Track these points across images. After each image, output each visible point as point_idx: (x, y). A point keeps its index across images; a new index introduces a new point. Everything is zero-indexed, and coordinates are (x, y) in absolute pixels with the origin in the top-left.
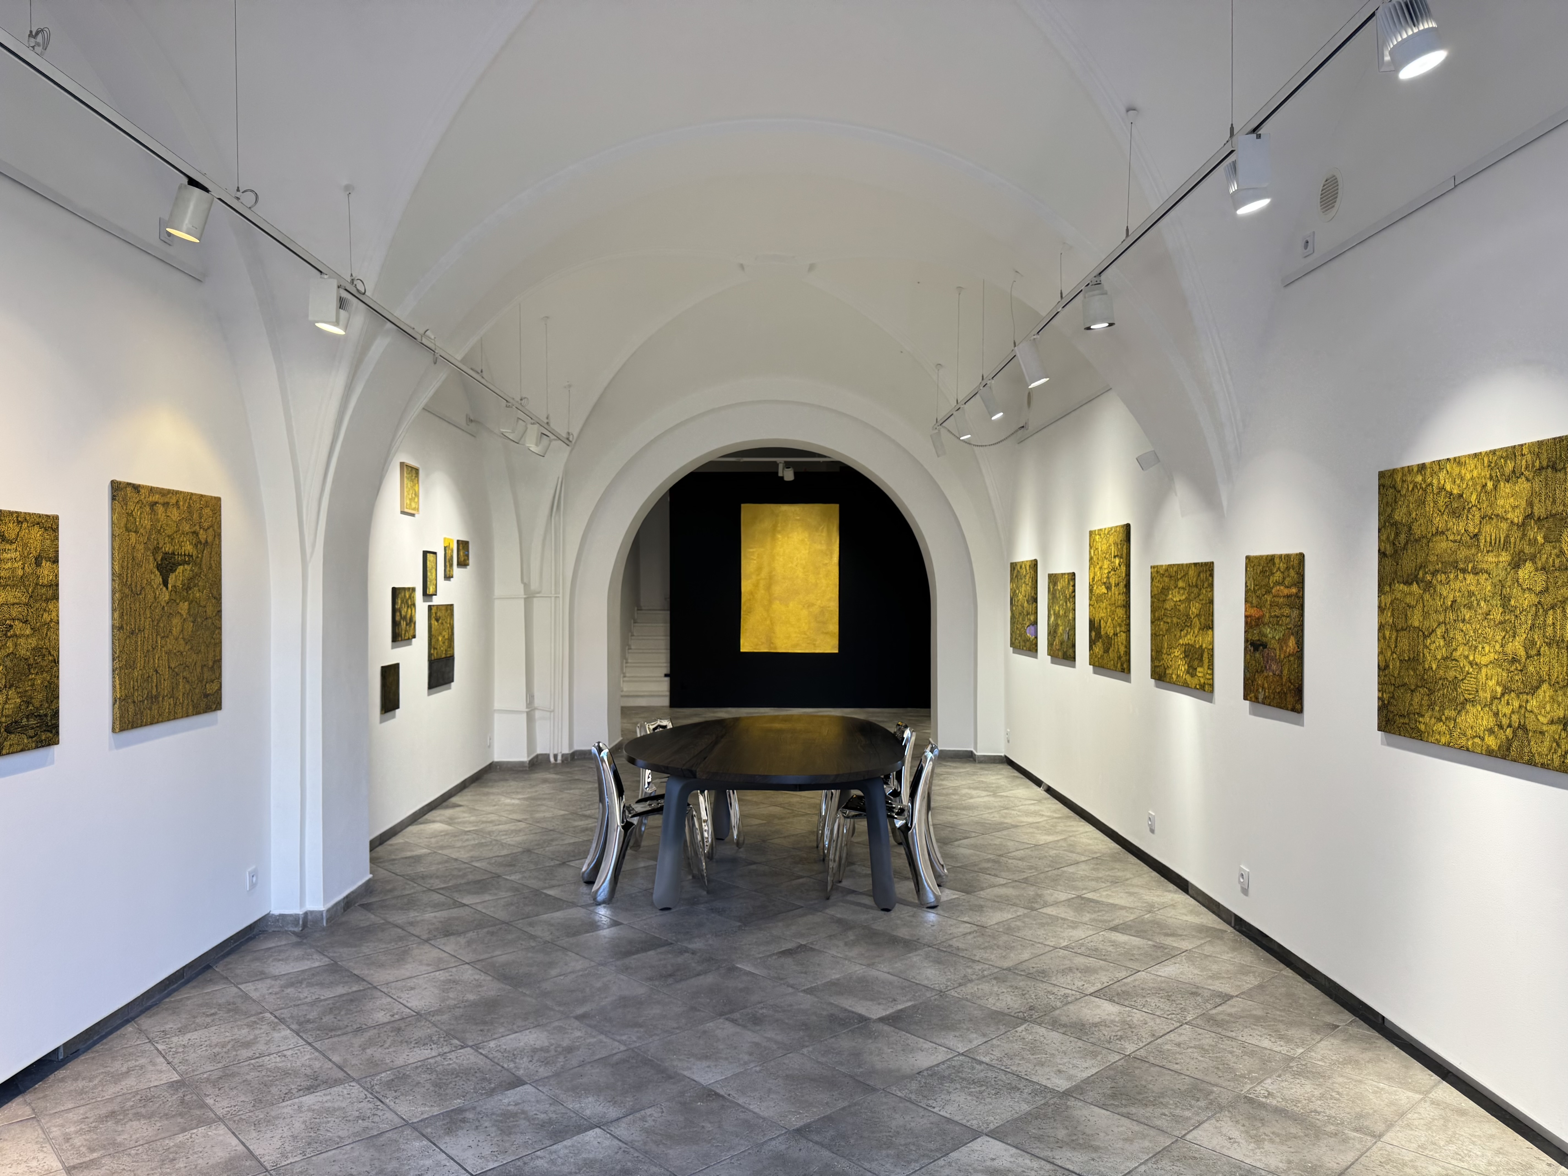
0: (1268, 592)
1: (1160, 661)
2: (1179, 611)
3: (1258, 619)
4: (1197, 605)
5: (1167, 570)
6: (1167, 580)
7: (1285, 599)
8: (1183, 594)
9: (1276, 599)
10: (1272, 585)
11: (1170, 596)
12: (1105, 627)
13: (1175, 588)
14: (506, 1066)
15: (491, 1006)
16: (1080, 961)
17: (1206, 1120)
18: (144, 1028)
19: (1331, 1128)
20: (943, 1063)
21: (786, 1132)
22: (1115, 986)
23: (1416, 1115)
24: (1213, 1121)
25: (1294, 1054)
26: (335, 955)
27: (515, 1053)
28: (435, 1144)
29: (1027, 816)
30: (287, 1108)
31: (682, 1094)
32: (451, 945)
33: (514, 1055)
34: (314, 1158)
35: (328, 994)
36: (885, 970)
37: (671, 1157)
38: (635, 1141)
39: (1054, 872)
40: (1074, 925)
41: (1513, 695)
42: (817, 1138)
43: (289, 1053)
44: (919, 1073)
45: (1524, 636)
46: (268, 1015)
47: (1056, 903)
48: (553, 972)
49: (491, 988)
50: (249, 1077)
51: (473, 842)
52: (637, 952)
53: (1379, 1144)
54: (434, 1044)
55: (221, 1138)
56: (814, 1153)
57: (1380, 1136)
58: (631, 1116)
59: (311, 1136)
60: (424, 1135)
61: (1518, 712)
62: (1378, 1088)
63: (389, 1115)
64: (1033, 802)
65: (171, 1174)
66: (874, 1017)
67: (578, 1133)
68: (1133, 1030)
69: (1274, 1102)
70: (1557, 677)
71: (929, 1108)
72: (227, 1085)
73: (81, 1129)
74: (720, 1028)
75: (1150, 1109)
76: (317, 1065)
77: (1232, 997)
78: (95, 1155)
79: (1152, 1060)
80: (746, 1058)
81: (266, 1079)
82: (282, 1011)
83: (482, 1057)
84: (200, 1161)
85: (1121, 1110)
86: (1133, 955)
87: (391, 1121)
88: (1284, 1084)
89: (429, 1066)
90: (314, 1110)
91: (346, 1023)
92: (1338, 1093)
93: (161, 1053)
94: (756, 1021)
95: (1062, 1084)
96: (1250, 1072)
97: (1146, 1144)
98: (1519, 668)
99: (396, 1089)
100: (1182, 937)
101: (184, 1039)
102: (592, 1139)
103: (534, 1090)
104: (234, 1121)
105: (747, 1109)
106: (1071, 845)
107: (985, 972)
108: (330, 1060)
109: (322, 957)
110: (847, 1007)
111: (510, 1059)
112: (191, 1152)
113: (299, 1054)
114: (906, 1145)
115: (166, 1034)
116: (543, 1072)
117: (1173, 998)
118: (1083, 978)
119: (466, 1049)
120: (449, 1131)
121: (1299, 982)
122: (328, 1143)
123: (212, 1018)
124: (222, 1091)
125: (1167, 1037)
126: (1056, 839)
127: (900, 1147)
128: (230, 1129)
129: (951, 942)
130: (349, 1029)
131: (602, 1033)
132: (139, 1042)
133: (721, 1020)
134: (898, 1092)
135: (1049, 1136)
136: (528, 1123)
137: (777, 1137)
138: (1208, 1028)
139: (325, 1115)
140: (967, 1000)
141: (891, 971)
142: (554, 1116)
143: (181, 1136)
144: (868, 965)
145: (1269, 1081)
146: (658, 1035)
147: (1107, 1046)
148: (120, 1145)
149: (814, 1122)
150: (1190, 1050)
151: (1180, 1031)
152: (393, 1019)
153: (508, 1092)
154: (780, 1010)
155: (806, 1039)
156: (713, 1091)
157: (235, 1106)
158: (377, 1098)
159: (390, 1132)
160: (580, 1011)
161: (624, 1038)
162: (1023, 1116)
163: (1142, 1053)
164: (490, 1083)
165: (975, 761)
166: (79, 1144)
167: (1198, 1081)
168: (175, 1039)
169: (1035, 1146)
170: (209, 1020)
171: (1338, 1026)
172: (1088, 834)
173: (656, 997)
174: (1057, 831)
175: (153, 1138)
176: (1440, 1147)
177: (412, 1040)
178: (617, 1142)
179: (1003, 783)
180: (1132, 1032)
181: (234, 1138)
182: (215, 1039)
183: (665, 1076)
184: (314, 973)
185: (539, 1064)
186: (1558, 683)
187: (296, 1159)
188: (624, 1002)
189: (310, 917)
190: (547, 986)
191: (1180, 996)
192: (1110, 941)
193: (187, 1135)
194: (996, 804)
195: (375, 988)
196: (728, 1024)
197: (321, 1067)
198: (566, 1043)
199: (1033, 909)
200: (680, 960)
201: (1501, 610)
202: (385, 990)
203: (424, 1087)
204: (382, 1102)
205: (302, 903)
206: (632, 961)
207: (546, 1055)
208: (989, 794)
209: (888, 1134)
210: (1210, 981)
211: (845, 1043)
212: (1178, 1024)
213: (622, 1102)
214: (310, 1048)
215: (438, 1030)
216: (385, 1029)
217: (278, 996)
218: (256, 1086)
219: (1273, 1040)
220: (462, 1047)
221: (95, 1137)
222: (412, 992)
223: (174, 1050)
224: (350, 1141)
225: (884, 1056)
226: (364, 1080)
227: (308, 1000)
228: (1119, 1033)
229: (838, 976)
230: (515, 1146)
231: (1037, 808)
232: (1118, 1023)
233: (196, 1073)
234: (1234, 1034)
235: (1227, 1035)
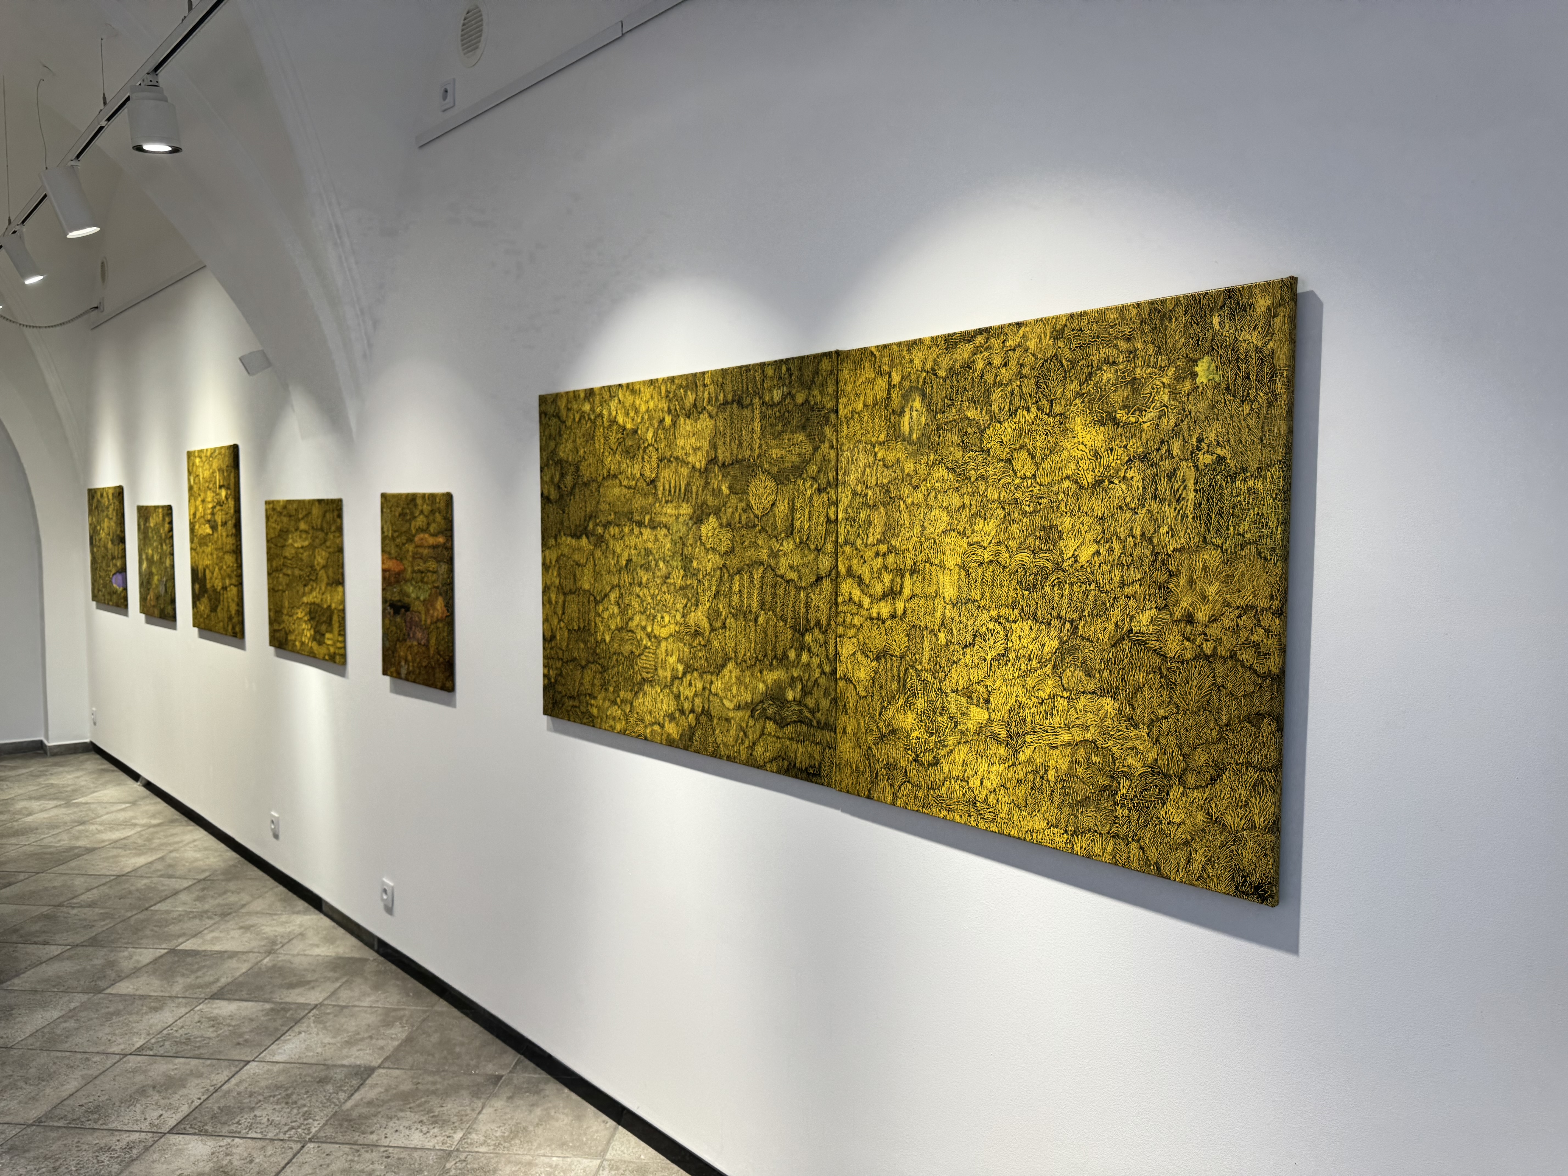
0: (410, 540)
1: (279, 624)
2: (302, 560)
3: (399, 573)
4: (324, 553)
5: (285, 507)
6: (285, 519)
7: (431, 550)
8: (306, 539)
9: (421, 550)
10: (414, 531)
11: (290, 541)
12: (211, 578)
13: (296, 530)
16: (161, 1069)
22: (209, 1104)
25: (451, 1146)
29: (111, 829)
39: (139, 916)
40: (159, 1004)
41: (696, 674)
45: (708, 604)
47: (136, 972)
61: (701, 695)
64: (124, 806)
70: (745, 655)
77: (373, 1070)
86: (241, 1035)
98: (703, 643)
100: (312, 984)
106: (170, 866)
117: (294, 1097)
118: (162, 1102)
126: (150, 859)
138: (340, 1138)
151: (300, 1157)
165: (46, 753)
171: (501, 1077)
172: (196, 843)
174: (153, 846)
179: (83, 783)
186: (745, 661)
191: (303, 1090)
192: (211, 1020)
194: (67, 819)
199: (97, 991)
201: (682, 573)
208: (59, 803)
210: (345, 1051)
212: (299, 1146)
219: (425, 1129)
231: (129, 814)
234: (375, 1138)
235: (366, 1142)
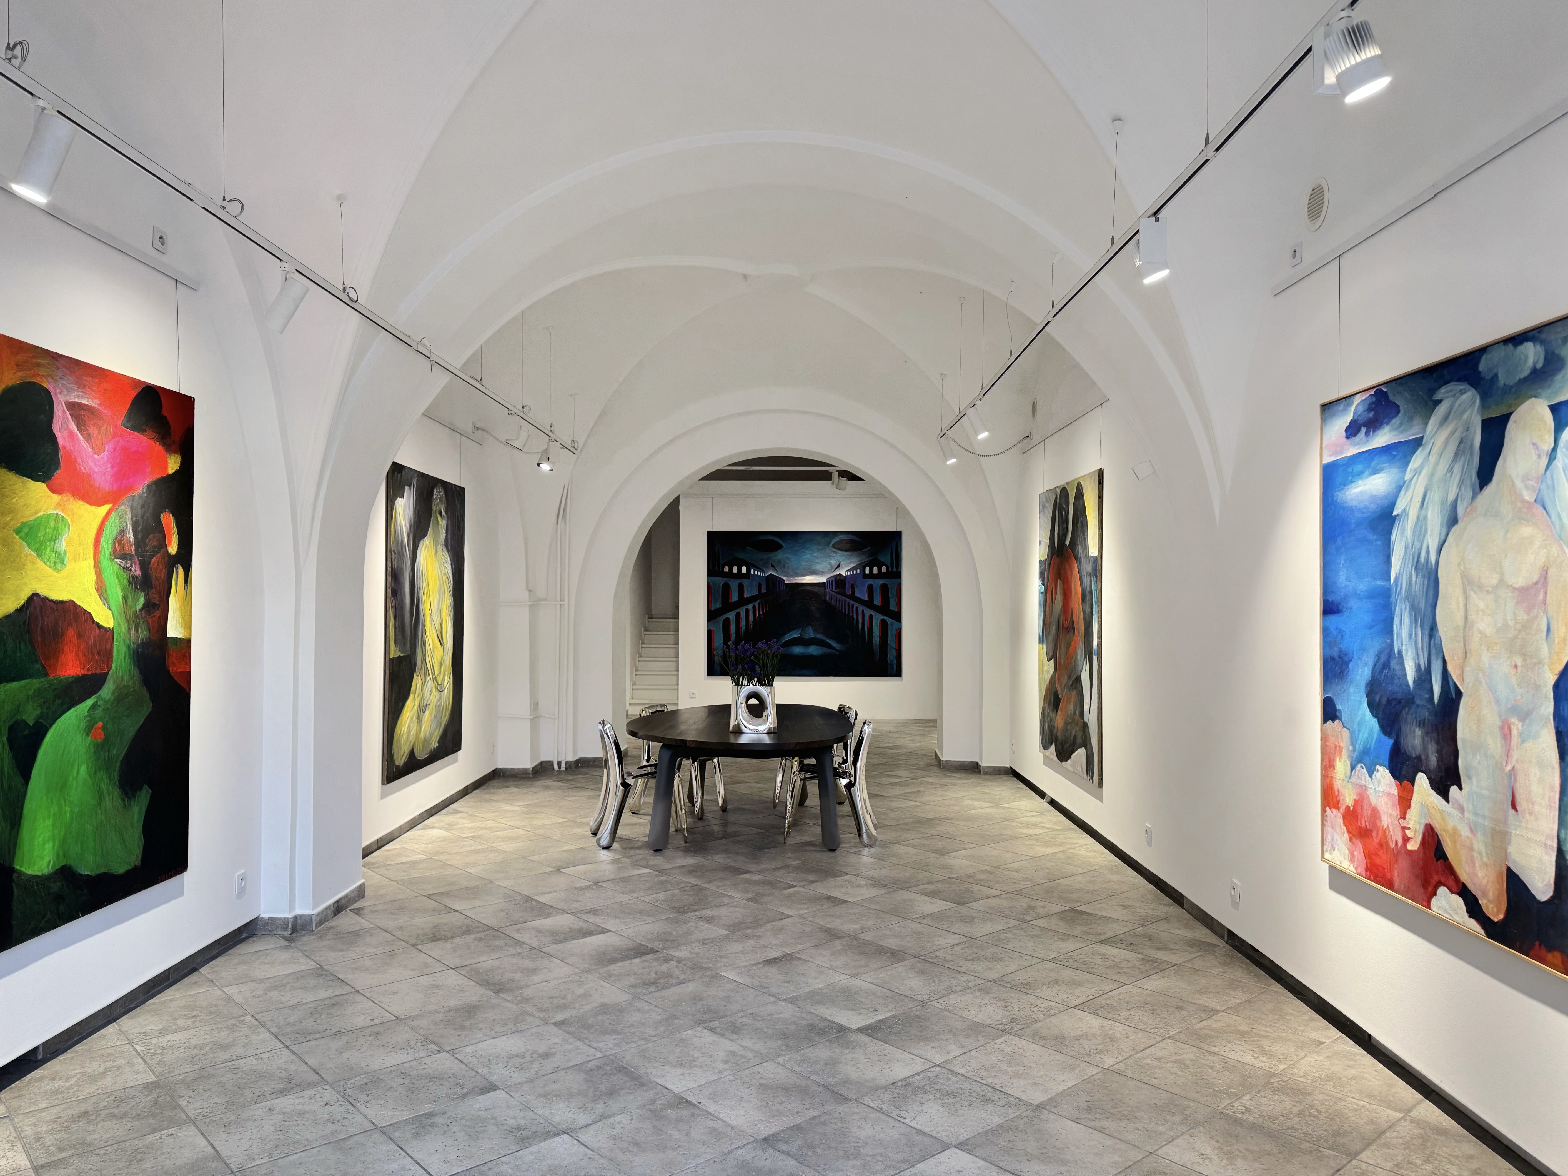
14: (480, 1071)
15: (470, 1010)
16: (1067, 974)
17: (1180, 1135)
18: (125, 1029)
19: (1306, 1145)
20: (918, 1074)
21: (754, 1141)
22: (1100, 999)
23: (1395, 1134)
24: (1187, 1137)
25: (1277, 1070)
26: (322, 959)
27: (491, 1058)
28: (401, 1148)
29: (1027, 827)
30: (258, 1111)
31: (653, 1101)
32: (437, 950)
33: (489, 1060)
34: (280, 1161)
35: (310, 997)
36: (869, 980)
37: (635, 1164)
38: (601, 1148)
40: (1065, 937)
42: (783, 1147)
43: (265, 1056)
44: (893, 1084)
46: (248, 1018)
47: (1048, 916)
48: (536, 978)
49: (474, 993)
50: (223, 1079)
51: (469, 849)
52: (622, 960)
53: (1354, 1162)
54: (411, 1048)
55: (190, 1139)
56: (780, 1163)
57: (1357, 1154)
58: (600, 1123)
59: (279, 1139)
60: (391, 1139)
62: (1358, 1105)
63: (359, 1118)
64: (1035, 814)
65: (137, 1174)
66: (854, 1026)
67: (545, 1139)
68: (1114, 1043)
69: (1251, 1118)
71: (900, 1119)
72: (201, 1087)
73: (53, 1128)
74: (698, 1037)
75: (1123, 1124)
76: (293, 1067)
77: (1218, 1012)
78: (64, 1155)
79: (1129, 1073)
80: (721, 1066)
81: (240, 1081)
82: (264, 1014)
83: (457, 1061)
84: (168, 1161)
85: (1092, 1124)
86: (1122, 968)
87: (361, 1125)
88: (1263, 1100)
89: (403, 1071)
90: (284, 1113)
91: (325, 1027)
92: (1318, 1111)
93: (139, 1054)
94: (735, 1029)
95: (1037, 1097)
96: (1230, 1087)
97: (1116, 1158)
99: (368, 1092)
100: (1173, 951)
101: (164, 1041)
102: (559, 1145)
103: (506, 1095)
104: (205, 1123)
105: (717, 1117)
106: (1069, 857)
107: (970, 984)
108: (306, 1063)
109: (308, 960)
110: (827, 1016)
111: (485, 1064)
112: (159, 1152)
113: (276, 1057)
114: (873, 1156)
115: (146, 1036)
116: (518, 1077)
117: (1158, 1011)
118: (1069, 991)
119: (442, 1054)
120: (417, 1135)
121: (1288, 997)
122: (296, 1146)
123: (193, 1020)
124: (196, 1093)
125: (1148, 1051)
126: (1055, 851)
127: (867, 1158)
128: (200, 1131)
129: (938, 954)
130: (328, 1033)
131: (579, 1040)
132: (118, 1043)
133: (700, 1029)
134: (870, 1102)
135: (1018, 1150)
136: (496, 1129)
137: (744, 1146)
138: (1190, 1043)
139: (295, 1118)
140: (949, 1011)
141: (875, 981)
142: (522, 1122)
143: (150, 1136)
144: (853, 976)
145: (1248, 1097)
146: (635, 1042)
147: (1087, 1059)
148: (89, 1145)
149: (783, 1131)
150: (1170, 1065)
151: (1160, 1045)
152: (372, 1023)
153: (479, 1097)
154: (759, 1019)
155: (784, 1048)
156: (685, 1099)
157: (207, 1108)
158: (349, 1101)
159: (358, 1136)
160: (559, 1017)
161: (601, 1045)
162: (994, 1129)
163: (1121, 1066)
164: (463, 1088)
165: (980, 772)
166: (49, 1143)
167: (1175, 1096)
168: (155, 1041)
169: (1003, 1159)
170: (189, 1022)
171: (1323, 1043)
172: (1088, 846)
173: (636, 1004)
174: (1057, 843)
175: (123, 1138)
176: (1416, 1166)
177: (390, 1044)
178: (584, 1148)
179: (1007, 796)
180: (1113, 1045)
181: (203, 1139)
182: (194, 1041)
183: (637, 1083)
184: (299, 976)
185: (513, 1069)
187: (263, 1161)
188: (604, 1009)
189: (299, 921)
190: (527, 992)
191: (1165, 1010)
192: (1100, 954)
193: (157, 1135)
194: (998, 816)
195: (358, 992)
196: (706, 1033)
197: (296, 1070)
198: (542, 1049)
199: (1024, 921)
200: (664, 968)
202: (368, 995)
203: (396, 1091)
204: (353, 1105)
205: (292, 907)
206: (616, 968)
207: (523, 1061)
208: (991, 805)
209: (856, 1144)
210: (1197, 996)
211: (821, 1052)
212: (1161, 1039)
213: (592, 1109)
214: (287, 1051)
215: (416, 1034)
216: (363, 1034)
217: (261, 999)
218: (230, 1088)
219: (1256, 1055)
220: (439, 1052)
221: (66, 1136)
222: (395, 996)
223: (152, 1051)
224: (318, 1144)
225: (859, 1066)
226: (338, 1084)
227: (291, 1003)
228: (1100, 1047)
229: (821, 986)
230: (481, 1151)
231: (1039, 819)
232: (1099, 1036)
233: (172, 1075)
234: (1216, 1049)
235: (1209, 1050)
